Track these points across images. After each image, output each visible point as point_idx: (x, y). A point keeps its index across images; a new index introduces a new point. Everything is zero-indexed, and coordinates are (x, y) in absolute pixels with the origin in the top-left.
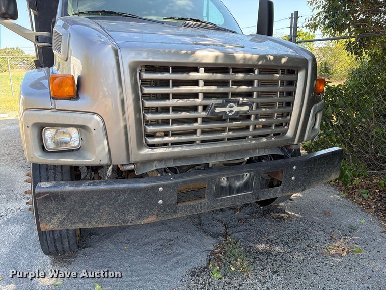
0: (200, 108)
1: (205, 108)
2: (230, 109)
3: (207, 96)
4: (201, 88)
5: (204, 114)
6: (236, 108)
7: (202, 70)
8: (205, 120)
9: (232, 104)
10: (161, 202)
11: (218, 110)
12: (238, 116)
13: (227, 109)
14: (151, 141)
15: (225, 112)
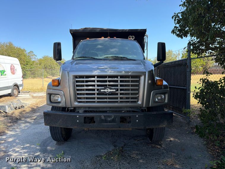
0: (96, 90)
1: (98, 90)
2: (107, 90)
3: (98, 86)
4: (96, 83)
5: (97, 92)
6: (109, 90)
7: (96, 77)
8: (98, 94)
9: (107, 89)
10: (78, 121)
11: (102, 91)
12: (111, 93)
13: (106, 90)
14: (79, 100)
15: (105, 91)
